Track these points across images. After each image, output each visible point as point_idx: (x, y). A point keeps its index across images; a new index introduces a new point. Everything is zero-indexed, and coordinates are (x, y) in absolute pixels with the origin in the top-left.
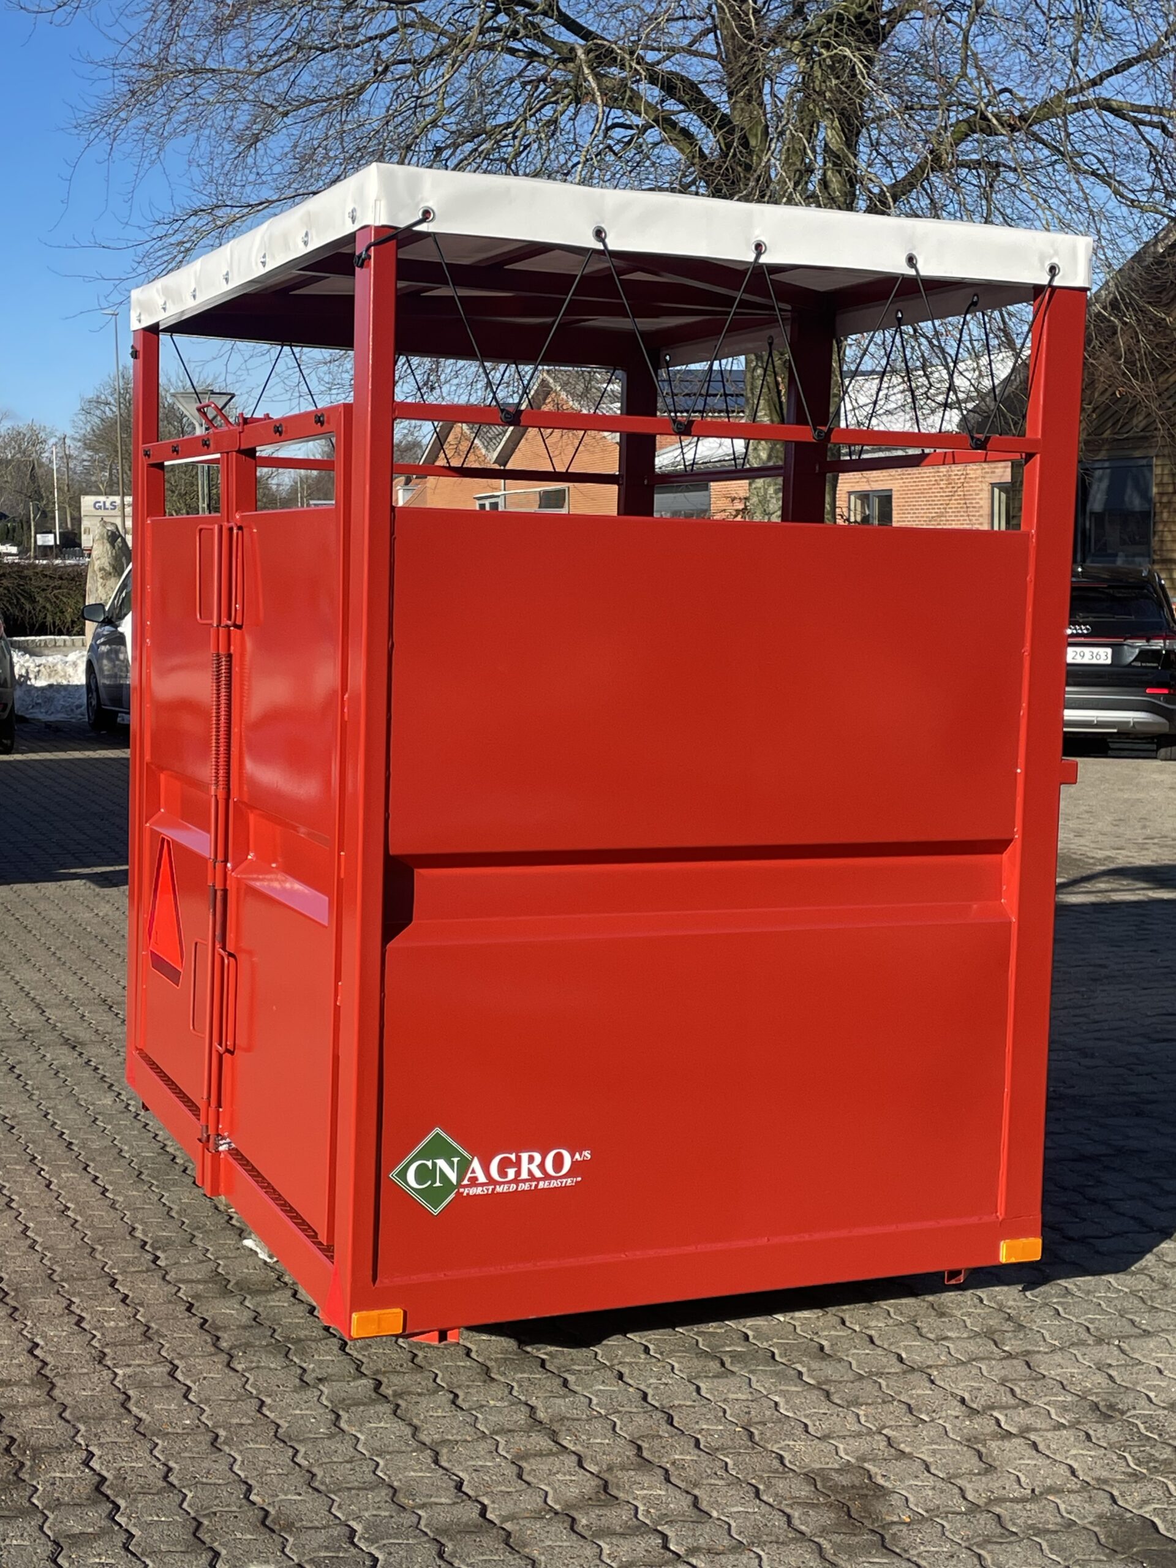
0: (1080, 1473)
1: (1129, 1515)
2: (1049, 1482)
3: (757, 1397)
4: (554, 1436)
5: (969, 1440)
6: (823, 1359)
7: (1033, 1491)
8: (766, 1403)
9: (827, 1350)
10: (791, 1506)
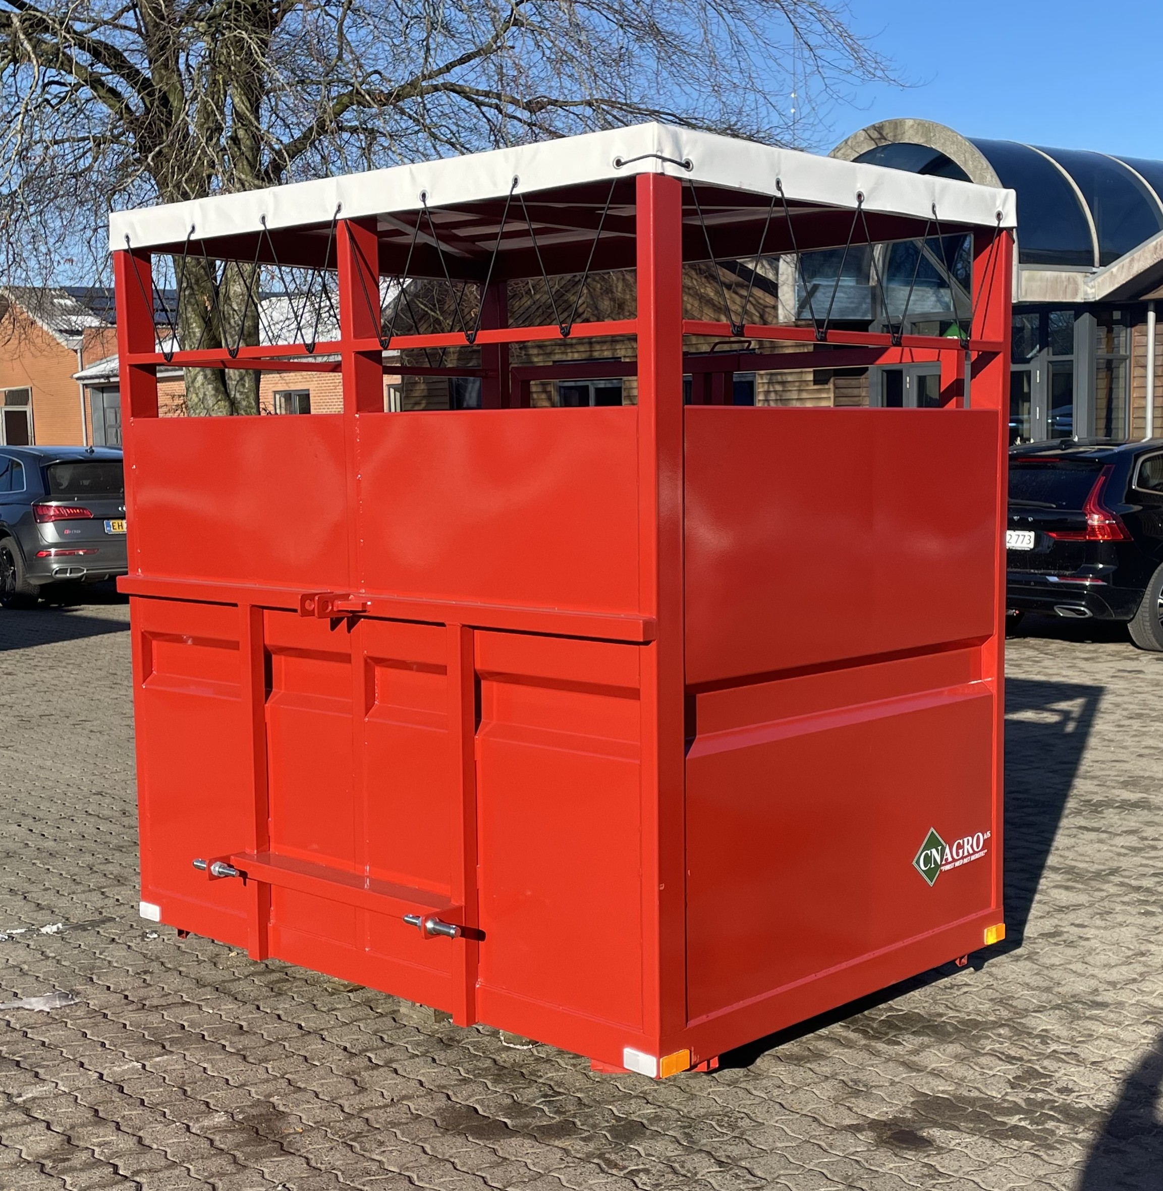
0: (426, 1084)
1: (458, 1106)
2: (404, 1092)
3: (189, 1066)
4: (27, 1112)
5: (348, 1074)
6: (242, 1034)
7: (392, 1100)
8: (196, 1068)
9: (245, 1029)
10: (214, 1133)
